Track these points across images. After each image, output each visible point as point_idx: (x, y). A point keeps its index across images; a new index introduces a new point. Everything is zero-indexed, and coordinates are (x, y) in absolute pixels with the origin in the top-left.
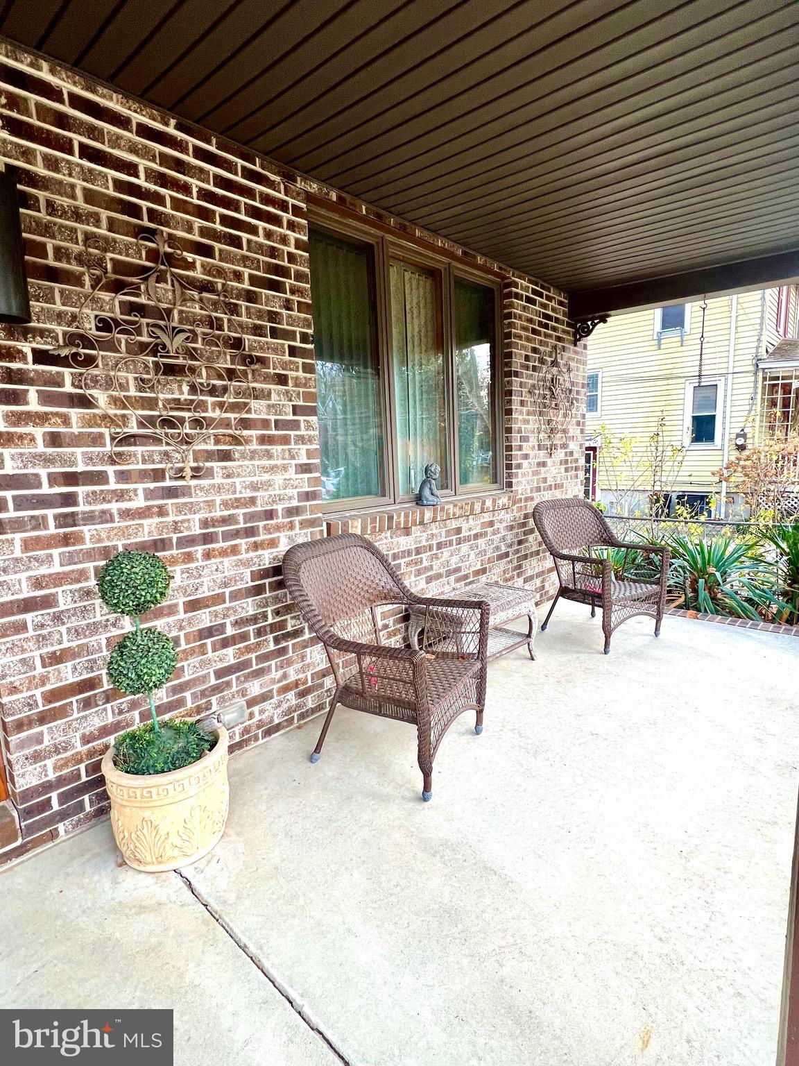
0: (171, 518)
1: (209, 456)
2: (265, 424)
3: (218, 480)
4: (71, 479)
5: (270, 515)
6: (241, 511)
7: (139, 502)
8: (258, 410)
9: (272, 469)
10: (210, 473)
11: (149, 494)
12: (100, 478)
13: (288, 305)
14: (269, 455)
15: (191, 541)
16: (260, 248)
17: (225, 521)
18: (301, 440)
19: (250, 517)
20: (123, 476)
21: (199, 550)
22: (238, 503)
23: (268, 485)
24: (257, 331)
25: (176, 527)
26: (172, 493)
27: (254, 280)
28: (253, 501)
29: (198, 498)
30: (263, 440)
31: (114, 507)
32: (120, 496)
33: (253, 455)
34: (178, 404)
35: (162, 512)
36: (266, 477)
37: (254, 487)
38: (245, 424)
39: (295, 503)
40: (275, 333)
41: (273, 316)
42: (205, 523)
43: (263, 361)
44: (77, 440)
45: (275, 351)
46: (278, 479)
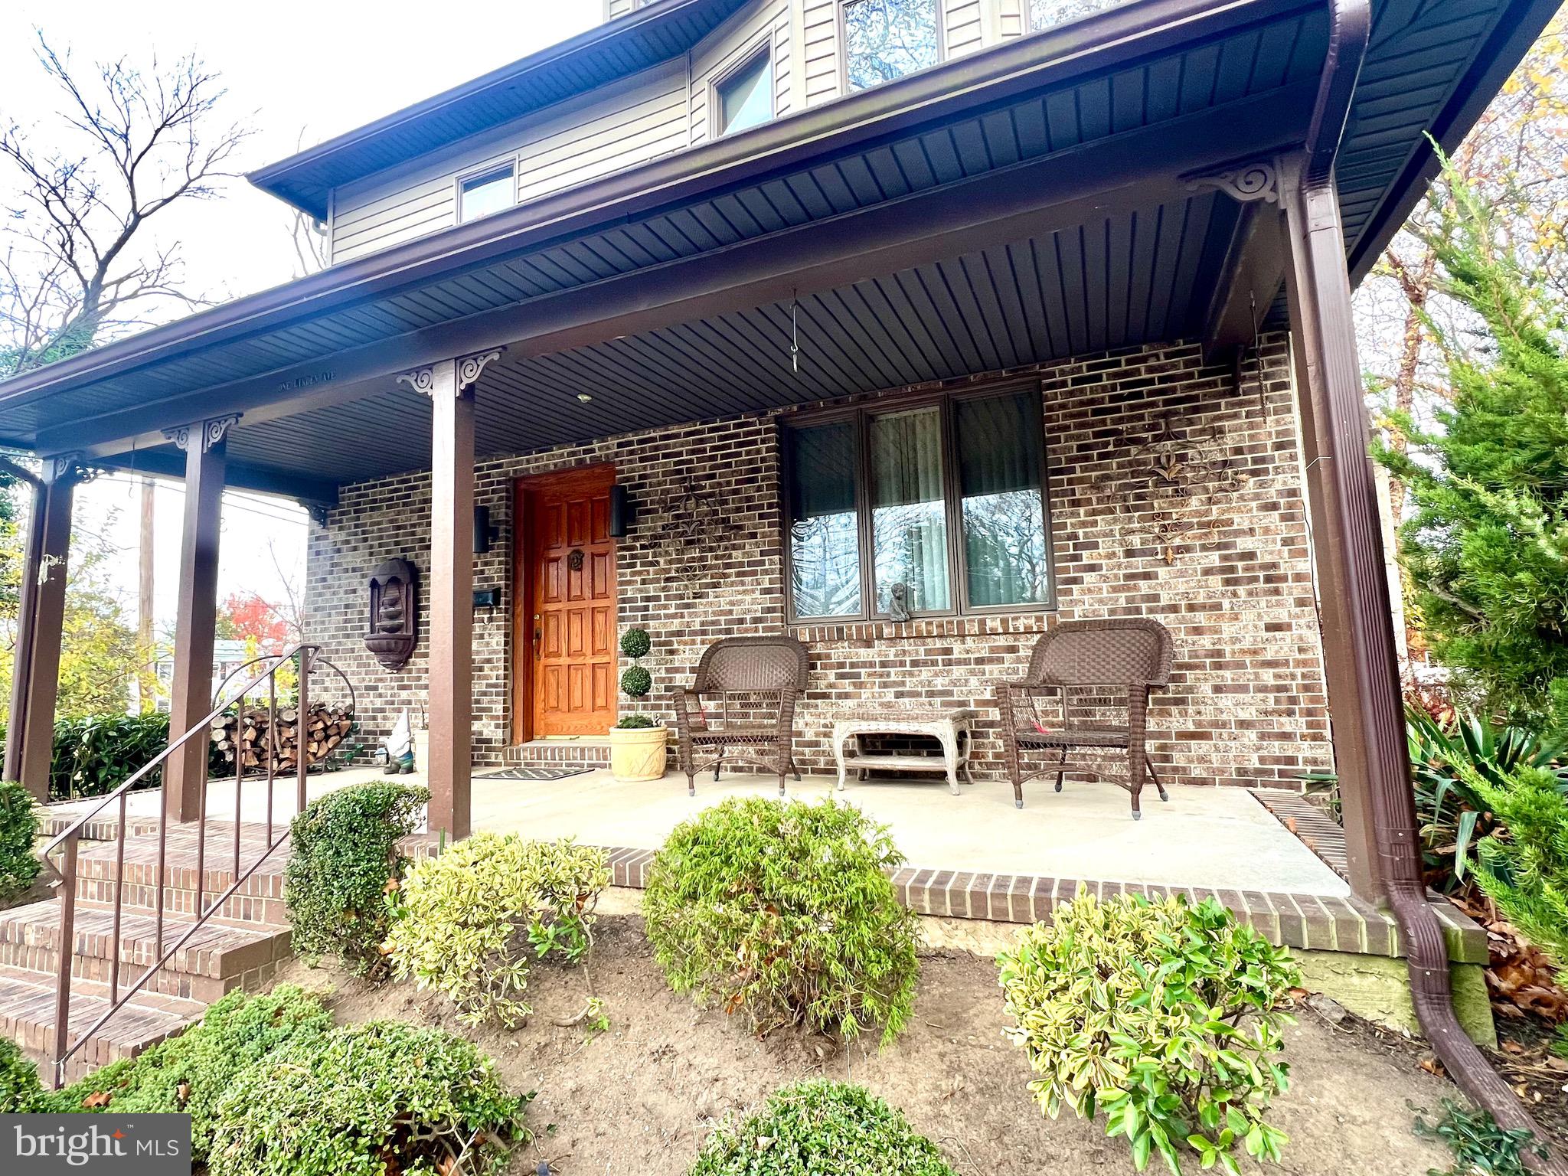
0: (686, 619)
1: (707, 585)
2: (741, 565)
3: (711, 599)
4: (648, 599)
5: (741, 621)
6: (723, 618)
7: (672, 611)
8: (737, 556)
9: (744, 592)
10: (707, 595)
11: (677, 607)
12: (657, 598)
13: (759, 489)
14: (743, 584)
15: (694, 633)
16: (743, 463)
17: (713, 623)
18: (766, 572)
19: (727, 622)
20: (667, 598)
21: (699, 639)
22: (722, 613)
23: (741, 602)
24: (739, 510)
25: (688, 625)
26: (688, 606)
27: (738, 482)
28: (731, 612)
29: (700, 609)
30: (738, 574)
31: (662, 612)
32: (665, 607)
33: (732, 584)
34: (693, 560)
35: (682, 616)
36: (740, 597)
37: (732, 603)
38: (728, 566)
39: (759, 615)
40: (749, 509)
41: (749, 499)
42: (703, 624)
43: (740, 528)
44: (652, 581)
45: (749, 518)
46: (748, 598)
